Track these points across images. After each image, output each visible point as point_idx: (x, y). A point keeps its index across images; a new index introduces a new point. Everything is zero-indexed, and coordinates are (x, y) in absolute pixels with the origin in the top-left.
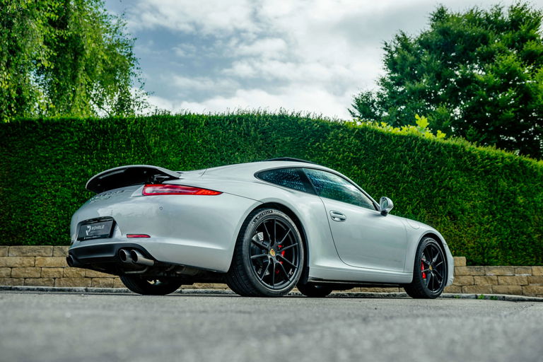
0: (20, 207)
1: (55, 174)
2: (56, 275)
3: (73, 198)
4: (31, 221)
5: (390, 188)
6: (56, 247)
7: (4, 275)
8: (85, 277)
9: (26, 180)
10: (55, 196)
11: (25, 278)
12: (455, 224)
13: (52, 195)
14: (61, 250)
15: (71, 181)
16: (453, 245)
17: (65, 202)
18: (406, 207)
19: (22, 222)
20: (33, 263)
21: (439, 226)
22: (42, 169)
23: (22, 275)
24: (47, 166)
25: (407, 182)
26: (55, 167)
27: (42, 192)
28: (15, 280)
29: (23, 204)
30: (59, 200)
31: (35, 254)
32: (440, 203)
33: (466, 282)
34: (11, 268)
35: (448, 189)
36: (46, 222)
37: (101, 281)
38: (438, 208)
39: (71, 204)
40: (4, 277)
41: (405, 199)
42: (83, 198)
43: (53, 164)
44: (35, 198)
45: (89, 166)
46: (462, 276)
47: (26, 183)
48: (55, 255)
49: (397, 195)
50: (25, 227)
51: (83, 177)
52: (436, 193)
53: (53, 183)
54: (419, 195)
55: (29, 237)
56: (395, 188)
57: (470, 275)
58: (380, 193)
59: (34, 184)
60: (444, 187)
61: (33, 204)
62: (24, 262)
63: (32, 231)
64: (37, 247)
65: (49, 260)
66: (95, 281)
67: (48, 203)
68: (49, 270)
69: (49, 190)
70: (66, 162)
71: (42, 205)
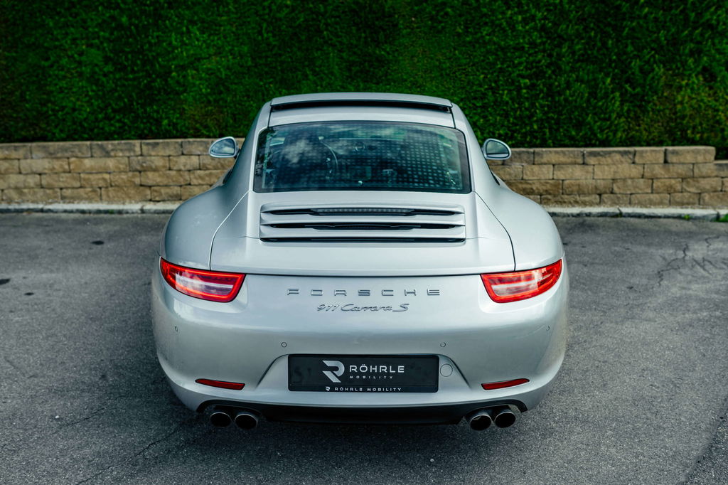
0: (34, 82)
1: (73, 26)
2: (101, 184)
3: (106, 64)
4: (54, 103)
5: (609, 29)
6: (95, 142)
7: (32, 185)
8: (141, 185)
9: (33, 40)
10: (80, 63)
11: (61, 189)
12: (711, 88)
13: (76, 62)
14: (101, 147)
15: (98, 38)
16: (701, 124)
17: (95, 73)
18: (630, 63)
19: (41, 104)
20: (66, 167)
21: (682, 93)
22: (51, 18)
23: (56, 184)
24: (58, 13)
25: (639, 17)
26: (71, 15)
27: (59, 57)
28: (48, 191)
29: (37, 76)
30: (87, 70)
31: (67, 155)
32: (692, 54)
33: (708, 187)
34: (40, 174)
35: (711, 27)
36: (74, 104)
37: (163, 191)
38: (684, 64)
39: (105, 75)
40: (33, 188)
41: (630, 48)
42: (120, 64)
43: (68, 9)
44: (52, 66)
45: (122, 11)
46: (704, 177)
47: (34, 44)
48: (95, 155)
49: (618, 41)
50: (47, 112)
51: (115, 29)
52: (687, 36)
53: (74, 40)
54: (657, 40)
55: (56, 127)
56: (615, 28)
57: (717, 176)
58: (590, 37)
59: (46, 45)
60: (703, 23)
61: (50, 76)
62: (55, 166)
63: (58, 118)
64: (68, 144)
65: (88, 163)
66: (156, 191)
67: (72, 74)
68: (91, 176)
69: (69, 53)
70: (86, 6)
71: (64, 77)
